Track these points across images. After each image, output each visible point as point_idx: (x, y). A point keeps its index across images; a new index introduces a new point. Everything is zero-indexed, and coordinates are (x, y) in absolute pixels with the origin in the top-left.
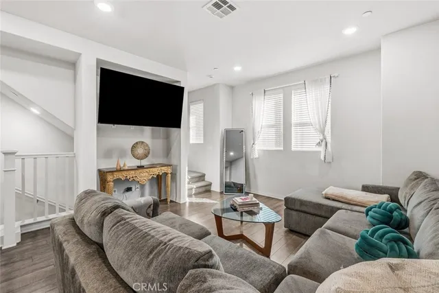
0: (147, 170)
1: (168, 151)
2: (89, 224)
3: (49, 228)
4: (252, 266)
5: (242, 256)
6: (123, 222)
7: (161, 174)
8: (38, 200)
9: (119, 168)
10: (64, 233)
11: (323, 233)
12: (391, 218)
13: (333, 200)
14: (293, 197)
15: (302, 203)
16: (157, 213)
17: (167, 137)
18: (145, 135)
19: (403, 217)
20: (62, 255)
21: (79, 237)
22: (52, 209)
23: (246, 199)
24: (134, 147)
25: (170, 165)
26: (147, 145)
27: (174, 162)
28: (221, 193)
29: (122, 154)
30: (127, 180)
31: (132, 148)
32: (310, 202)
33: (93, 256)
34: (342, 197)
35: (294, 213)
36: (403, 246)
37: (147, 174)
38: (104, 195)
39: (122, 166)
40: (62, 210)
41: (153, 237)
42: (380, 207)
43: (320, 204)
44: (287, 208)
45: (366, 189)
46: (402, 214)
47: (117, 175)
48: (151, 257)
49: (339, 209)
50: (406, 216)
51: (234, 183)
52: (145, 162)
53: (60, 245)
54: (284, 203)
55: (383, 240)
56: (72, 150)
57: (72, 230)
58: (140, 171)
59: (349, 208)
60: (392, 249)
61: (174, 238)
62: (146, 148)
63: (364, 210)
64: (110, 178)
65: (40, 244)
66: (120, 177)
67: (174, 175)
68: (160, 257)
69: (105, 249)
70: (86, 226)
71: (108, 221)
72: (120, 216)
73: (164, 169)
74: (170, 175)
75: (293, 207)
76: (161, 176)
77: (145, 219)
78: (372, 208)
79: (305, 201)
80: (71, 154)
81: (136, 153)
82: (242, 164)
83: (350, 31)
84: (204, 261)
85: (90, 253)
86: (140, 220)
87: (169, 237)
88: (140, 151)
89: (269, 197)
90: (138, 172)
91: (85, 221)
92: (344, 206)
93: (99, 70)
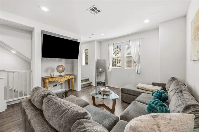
0: (64, 77)
1: (73, 69)
2: (37, 102)
3: (19, 103)
4: (105, 117)
5: (101, 113)
6: (51, 101)
7: (69, 79)
8: (15, 91)
9: (51, 76)
10: (26, 105)
11: (135, 103)
12: (161, 96)
13: (140, 89)
14: (124, 88)
15: (128, 90)
16: (67, 96)
17: (73, 63)
18: (63, 62)
19: (166, 96)
20: (25, 115)
21: (32, 107)
22: (21, 94)
23: (105, 89)
24: (58, 67)
25: (73, 75)
26: (64, 67)
27: (75, 73)
28: (96, 86)
29: (53, 70)
30: (55, 82)
31: (57, 68)
32: (131, 90)
33: (38, 115)
34: (144, 88)
35: (125, 94)
36: (164, 108)
37: (63, 79)
38: (43, 89)
39: (52, 75)
40: (25, 95)
41: (63, 107)
42: (157, 92)
43: (135, 91)
44: (122, 93)
45: (153, 84)
46: (165, 95)
47: (50, 80)
48: (62, 115)
49: (142, 93)
50: (167, 95)
51: (101, 82)
52: (62, 74)
53: (24, 111)
54: (121, 90)
55: (157, 105)
56: (30, 69)
57: (30, 104)
58: (60, 77)
59: (146, 92)
60: (160, 109)
61: (72, 107)
62: (63, 68)
63: (151, 93)
64: (47, 81)
65: (15, 110)
66: (52, 80)
67: (75, 79)
68: (66, 115)
69: (43, 112)
70: (35, 102)
71: (45, 100)
72: (50, 98)
73: (71, 77)
74: (73, 79)
75: (124, 92)
76: (70, 79)
77: (61, 99)
78: (154, 92)
79: (129, 90)
80: (30, 71)
81: (59, 70)
82: (104, 74)
83: (147, 21)
84: (83, 116)
85: (37, 114)
86: (58, 100)
87: (70, 107)
88: (60, 69)
89: (115, 88)
90: (59, 78)
91: (35, 100)
92: (144, 91)
93: (42, 35)
